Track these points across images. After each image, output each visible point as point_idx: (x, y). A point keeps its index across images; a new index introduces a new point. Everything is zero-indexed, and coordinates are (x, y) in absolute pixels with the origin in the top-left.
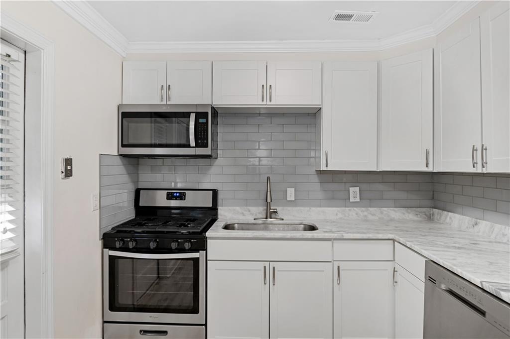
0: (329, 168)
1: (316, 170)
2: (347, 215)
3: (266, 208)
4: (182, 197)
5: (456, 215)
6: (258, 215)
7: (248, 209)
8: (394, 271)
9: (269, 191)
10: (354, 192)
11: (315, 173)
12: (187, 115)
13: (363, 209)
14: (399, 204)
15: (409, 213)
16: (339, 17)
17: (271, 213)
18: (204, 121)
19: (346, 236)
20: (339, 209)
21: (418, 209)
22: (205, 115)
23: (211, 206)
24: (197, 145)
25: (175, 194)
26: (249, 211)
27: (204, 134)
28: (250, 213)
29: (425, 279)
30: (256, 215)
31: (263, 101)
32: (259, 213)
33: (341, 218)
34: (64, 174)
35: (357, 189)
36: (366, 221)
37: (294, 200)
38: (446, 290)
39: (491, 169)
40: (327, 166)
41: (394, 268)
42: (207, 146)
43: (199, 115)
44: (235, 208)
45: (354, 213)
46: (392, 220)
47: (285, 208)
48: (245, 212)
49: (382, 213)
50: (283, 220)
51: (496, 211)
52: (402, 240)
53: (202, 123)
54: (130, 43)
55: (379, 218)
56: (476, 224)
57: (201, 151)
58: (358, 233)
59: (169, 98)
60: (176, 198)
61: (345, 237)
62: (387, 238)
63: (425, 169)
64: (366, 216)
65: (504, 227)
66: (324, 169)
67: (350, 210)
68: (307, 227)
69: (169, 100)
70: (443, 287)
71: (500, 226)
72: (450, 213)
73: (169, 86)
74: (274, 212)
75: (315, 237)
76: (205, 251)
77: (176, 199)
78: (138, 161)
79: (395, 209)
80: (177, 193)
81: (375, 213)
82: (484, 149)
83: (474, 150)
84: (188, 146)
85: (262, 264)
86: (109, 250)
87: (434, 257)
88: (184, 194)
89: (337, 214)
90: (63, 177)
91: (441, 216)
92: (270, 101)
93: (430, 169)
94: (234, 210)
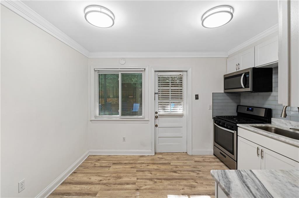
6: (296, 127)
23: (264, 116)
24: (245, 87)
25: (250, 109)
26: (290, 123)
27: (248, 82)
30: (295, 127)
42: (249, 87)
48: (287, 124)
53: (248, 77)
57: (247, 90)
59: (239, 69)
84: (242, 88)
88: (253, 109)
94: (280, 121)
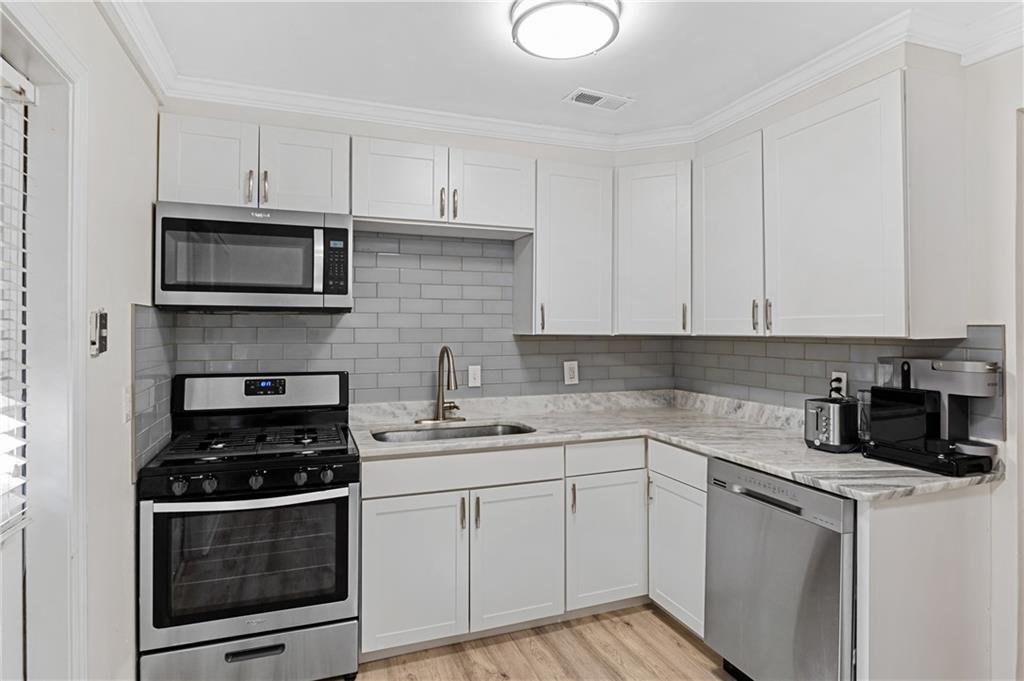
0: (546, 332)
1: (515, 336)
2: (561, 406)
3: (436, 401)
4: (278, 388)
5: (711, 396)
6: (420, 413)
7: (403, 405)
8: (649, 482)
9: (452, 370)
10: (571, 367)
11: (512, 339)
12: (307, 233)
13: (584, 395)
14: (631, 386)
15: (644, 398)
16: (582, 98)
17: (445, 409)
18: (340, 244)
19: (586, 436)
20: (548, 397)
21: (656, 392)
22: (342, 234)
23: (337, 402)
24: (327, 290)
25: (263, 384)
26: (405, 409)
27: (339, 269)
28: (405, 412)
29: (708, 482)
30: (418, 416)
31: (442, 214)
32: (422, 411)
33: (552, 412)
34: (97, 346)
35: (575, 363)
36: (589, 413)
37: (479, 385)
38: (742, 493)
39: (777, 331)
40: (543, 328)
41: (649, 478)
42: (345, 292)
43: (331, 234)
44: (378, 404)
45: (570, 403)
46: (623, 410)
47: (466, 400)
48: (397, 412)
49: (609, 400)
50: (464, 420)
51: (766, 388)
52: (662, 436)
53: (337, 249)
54: (179, 77)
55: (606, 408)
56: (739, 407)
57: (333, 301)
58: (598, 430)
59: (265, 197)
60: (265, 391)
61: (582, 439)
62: (637, 434)
63: (681, 332)
64: (587, 406)
65: (776, 407)
66: (538, 333)
67: (565, 398)
68: (508, 429)
69: (266, 201)
70: (737, 489)
71: (772, 406)
72: (701, 395)
73: (266, 173)
74: (451, 408)
75: (541, 442)
76: (358, 484)
77: (265, 394)
78: (175, 319)
79: (627, 393)
80: (266, 381)
81: (597, 401)
82: (768, 305)
83: (755, 306)
84: (310, 291)
85: (457, 496)
86: (155, 502)
87: (720, 452)
88: (283, 384)
89: (546, 406)
90: (94, 353)
91: (687, 399)
92: (455, 216)
93: (688, 332)
94: (378, 407)
